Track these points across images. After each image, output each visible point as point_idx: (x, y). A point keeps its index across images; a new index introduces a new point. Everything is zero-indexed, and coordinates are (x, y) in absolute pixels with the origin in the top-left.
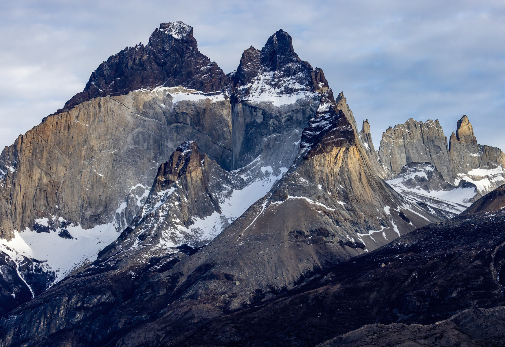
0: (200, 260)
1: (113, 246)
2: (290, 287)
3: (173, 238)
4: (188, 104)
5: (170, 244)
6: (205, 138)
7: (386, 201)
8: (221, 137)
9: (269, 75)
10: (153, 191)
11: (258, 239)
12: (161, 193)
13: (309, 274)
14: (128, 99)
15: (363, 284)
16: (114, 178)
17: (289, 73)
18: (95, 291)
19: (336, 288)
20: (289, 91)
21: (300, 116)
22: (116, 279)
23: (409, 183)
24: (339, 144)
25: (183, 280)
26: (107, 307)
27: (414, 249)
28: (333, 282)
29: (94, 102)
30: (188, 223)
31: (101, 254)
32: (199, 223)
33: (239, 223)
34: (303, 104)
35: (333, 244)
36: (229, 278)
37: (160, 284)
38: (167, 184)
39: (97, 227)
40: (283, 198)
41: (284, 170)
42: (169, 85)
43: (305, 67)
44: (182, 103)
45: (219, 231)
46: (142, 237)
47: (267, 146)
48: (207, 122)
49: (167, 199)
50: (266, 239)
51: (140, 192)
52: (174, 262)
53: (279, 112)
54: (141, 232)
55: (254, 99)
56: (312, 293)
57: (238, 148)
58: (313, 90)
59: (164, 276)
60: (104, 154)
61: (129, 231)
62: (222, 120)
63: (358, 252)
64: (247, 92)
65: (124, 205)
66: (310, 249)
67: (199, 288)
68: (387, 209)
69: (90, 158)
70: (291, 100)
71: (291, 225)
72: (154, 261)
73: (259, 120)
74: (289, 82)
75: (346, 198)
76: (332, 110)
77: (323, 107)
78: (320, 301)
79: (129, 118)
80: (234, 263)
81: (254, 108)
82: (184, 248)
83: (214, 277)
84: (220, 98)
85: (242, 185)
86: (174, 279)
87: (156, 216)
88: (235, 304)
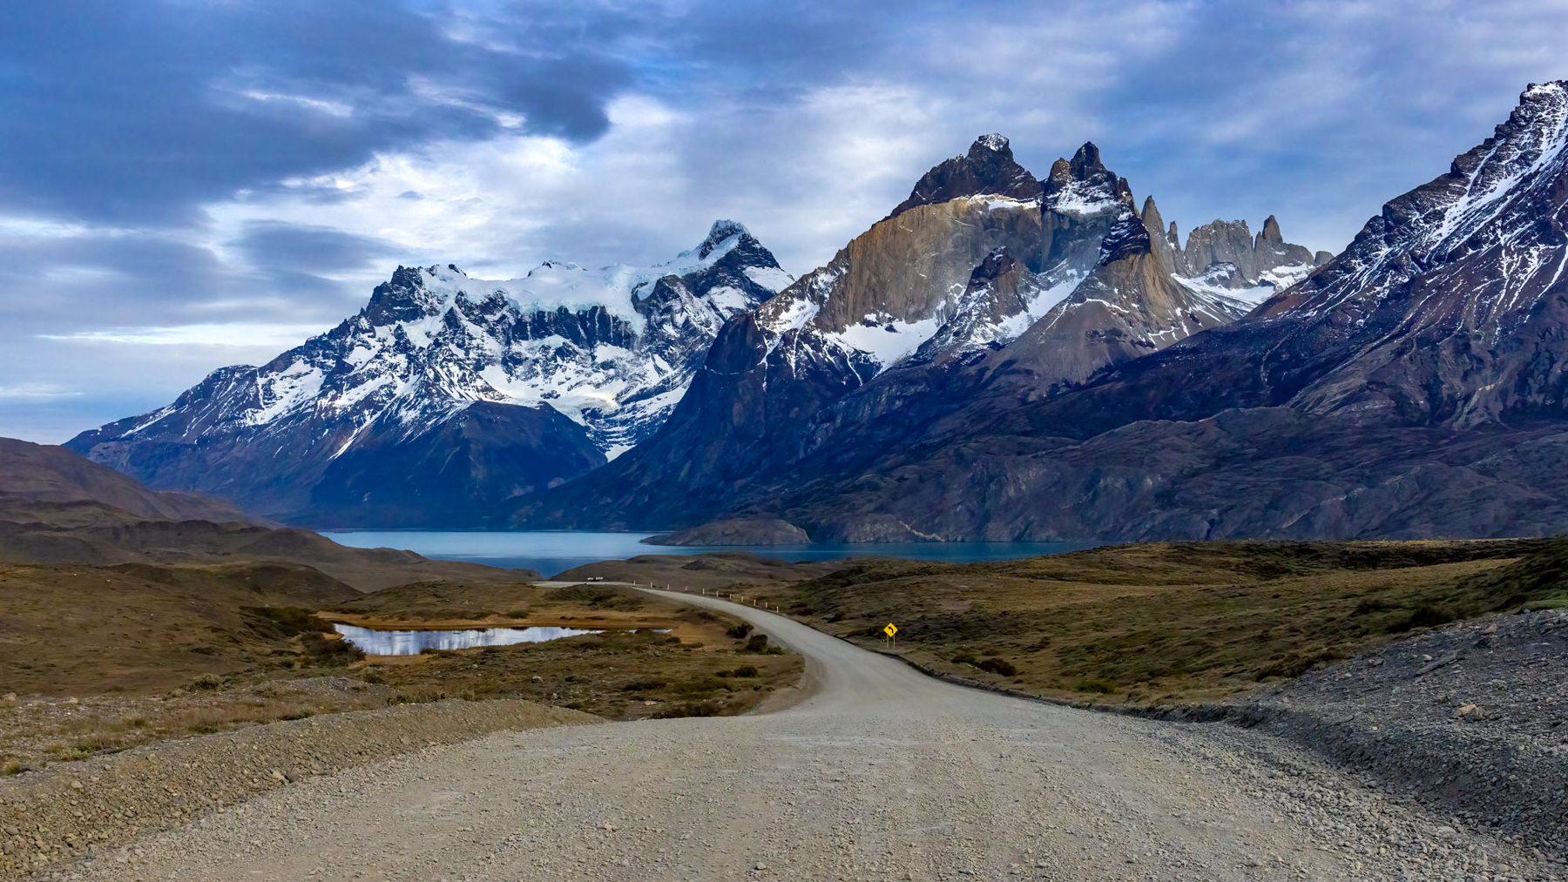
0: (1005, 356)
1: (930, 342)
2: (1083, 382)
3: (984, 335)
4: (1003, 210)
5: (981, 340)
6: (1017, 242)
7: (1179, 303)
8: (1032, 241)
9: (1077, 185)
10: (968, 293)
11: (1057, 337)
12: (974, 294)
13: (1101, 370)
14: (949, 206)
15: (1144, 382)
16: (934, 278)
17: (1095, 182)
18: (913, 382)
19: (1120, 385)
20: (1095, 200)
21: (1103, 224)
22: (931, 371)
23: (1211, 282)
24: (1135, 252)
25: (988, 374)
26: (920, 396)
27: (1194, 351)
28: (1118, 380)
29: (916, 210)
30: (997, 321)
31: (920, 348)
32: (1007, 321)
33: (1043, 322)
34: (1106, 211)
35: (1125, 344)
36: (1029, 373)
37: (968, 377)
38: (981, 286)
39: (919, 322)
40: (1082, 300)
41: (1087, 273)
42: (986, 193)
43: (1111, 177)
44: (997, 210)
45: (1025, 329)
46: (957, 334)
47: (1073, 251)
48: (1020, 227)
49: (981, 299)
50: (1064, 338)
51: (958, 290)
52: (983, 357)
53: (1086, 218)
54: (956, 329)
55: (1062, 207)
56: (1098, 390)
57: (1046, 252)
58: (1116, 200)
59: (973, 370)
60: (926, 256)
61: (945, 328)
62: (1033, 225)
63: (1148, 351)
64: (1056, 200)
65: (943, 303)
66: (1104, 347)
67: (1002, 380)
68: (1178, 311)
69: (914, 261)
70: (1095, 208)
71: (1088, 325)
72: (965, 356)
73: (1066, 226)
74: (1095, 191)
75: (1139, 301)
76: (1131, 220)
77: (1124, 216)
78: (1104, 398)
79: (949, 224)
80: (1035, 360)
81: (1061, 216)
82: (993, 345)
83: (1017, 372)
84: (1033, 205)
85: (1049, 286)
86: (982, 372)
87: (970, 314)
88: (1032, 397)
